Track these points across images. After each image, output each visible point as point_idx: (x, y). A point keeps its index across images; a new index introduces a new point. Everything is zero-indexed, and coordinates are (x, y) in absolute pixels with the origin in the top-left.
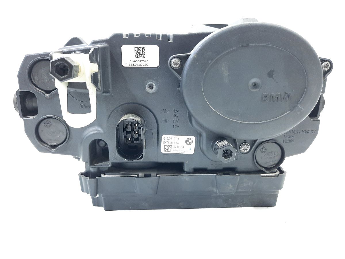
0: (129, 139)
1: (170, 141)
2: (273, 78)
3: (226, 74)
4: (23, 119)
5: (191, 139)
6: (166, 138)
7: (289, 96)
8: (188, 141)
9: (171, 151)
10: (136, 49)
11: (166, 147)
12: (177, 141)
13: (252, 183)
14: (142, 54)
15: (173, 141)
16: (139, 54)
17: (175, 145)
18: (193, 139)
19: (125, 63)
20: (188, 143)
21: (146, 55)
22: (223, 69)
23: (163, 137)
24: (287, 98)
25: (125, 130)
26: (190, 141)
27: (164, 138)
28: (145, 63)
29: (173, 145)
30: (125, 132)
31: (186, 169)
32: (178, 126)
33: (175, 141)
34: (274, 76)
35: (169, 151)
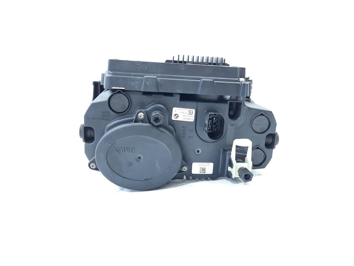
0: (214, 119)
1: (188, 118)
2: (128, 162)
3: (157, 165)
4: (276, 132)
5: (175, 118)
6: (191, 119)
7: (117, 151)
8: (177, 117)
9: (189, 110)
10: (205, 172)
11: (191, 113)
12: (184, 117)
13: (131, 84)
14: (202, 169)
15: (187, 117)
16: (204, 170)
17: (185, 114)
18: (173, 118)
19: (211, 165)
20: (177, 116)
21: (199, 168)
22: (159, 167)
23: (193, 121)
24: (118, 150)
25: (217, 126)
26: (175, 117)
27: (192, 119)
28: (201, 164)
29: (187, 115)
30: (216, 124)
31: (179, 96)
32: (183, 127)
33: (185, 117)
34: (128, 163)
35: (189, 111)
